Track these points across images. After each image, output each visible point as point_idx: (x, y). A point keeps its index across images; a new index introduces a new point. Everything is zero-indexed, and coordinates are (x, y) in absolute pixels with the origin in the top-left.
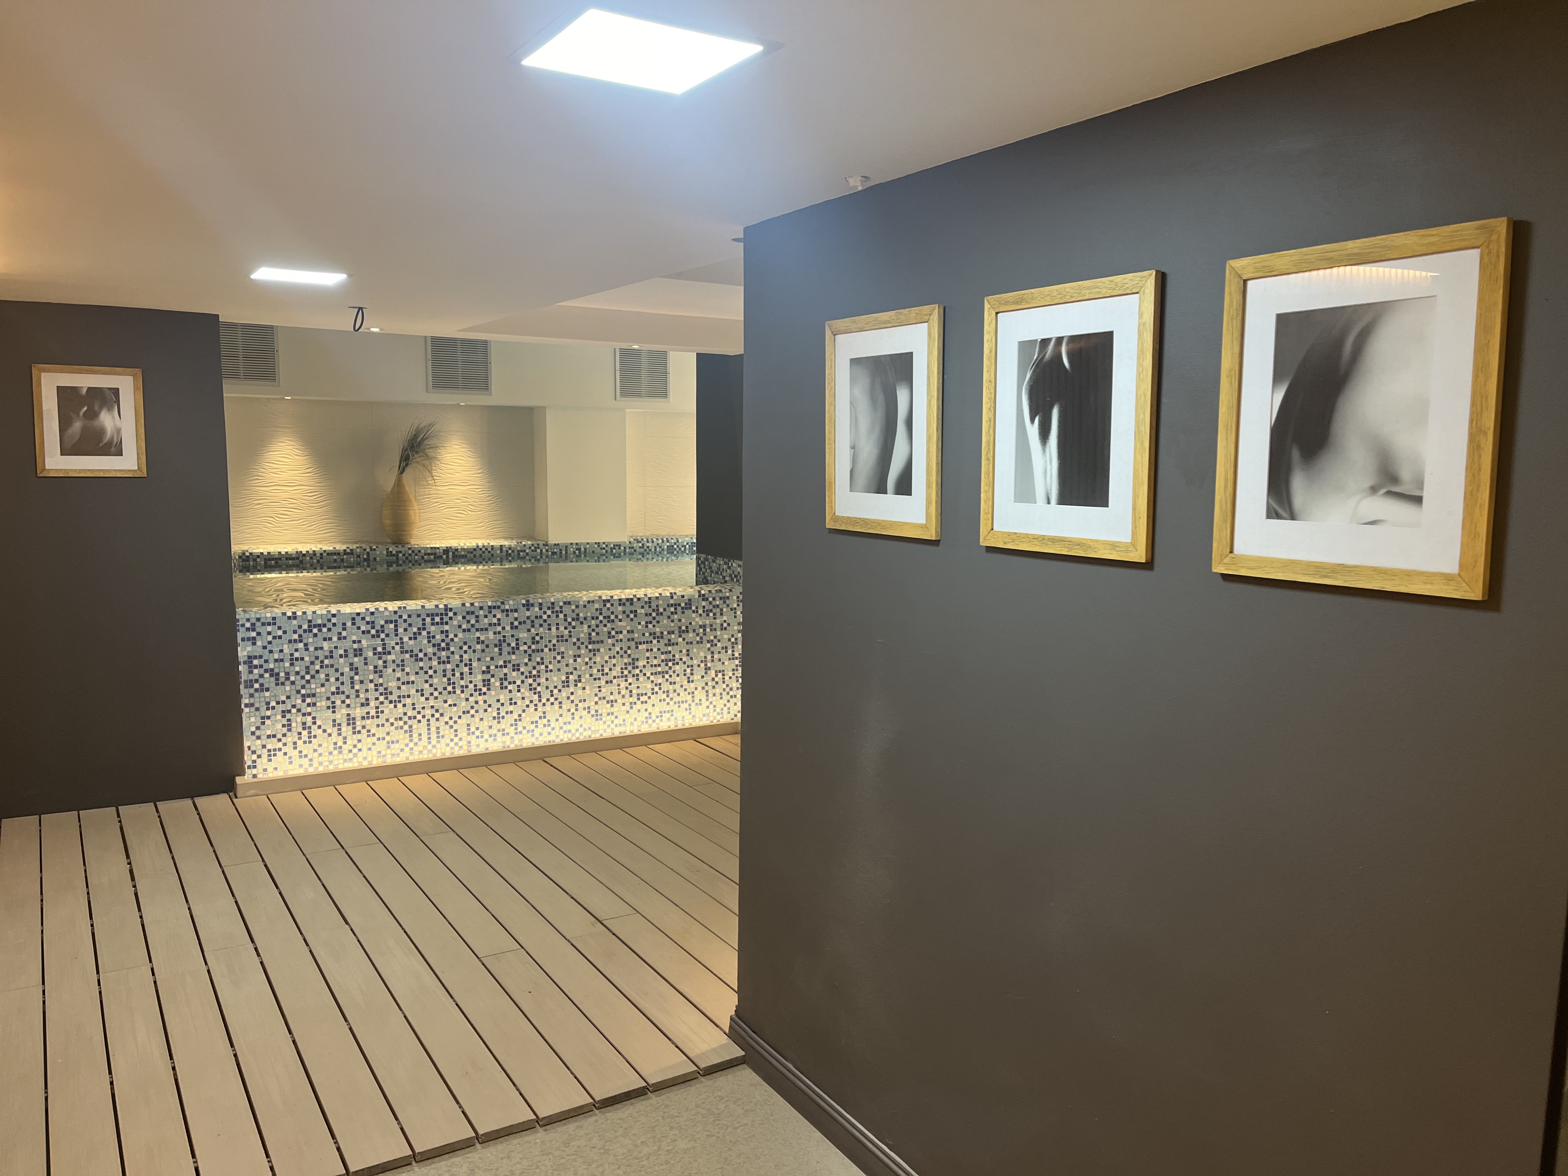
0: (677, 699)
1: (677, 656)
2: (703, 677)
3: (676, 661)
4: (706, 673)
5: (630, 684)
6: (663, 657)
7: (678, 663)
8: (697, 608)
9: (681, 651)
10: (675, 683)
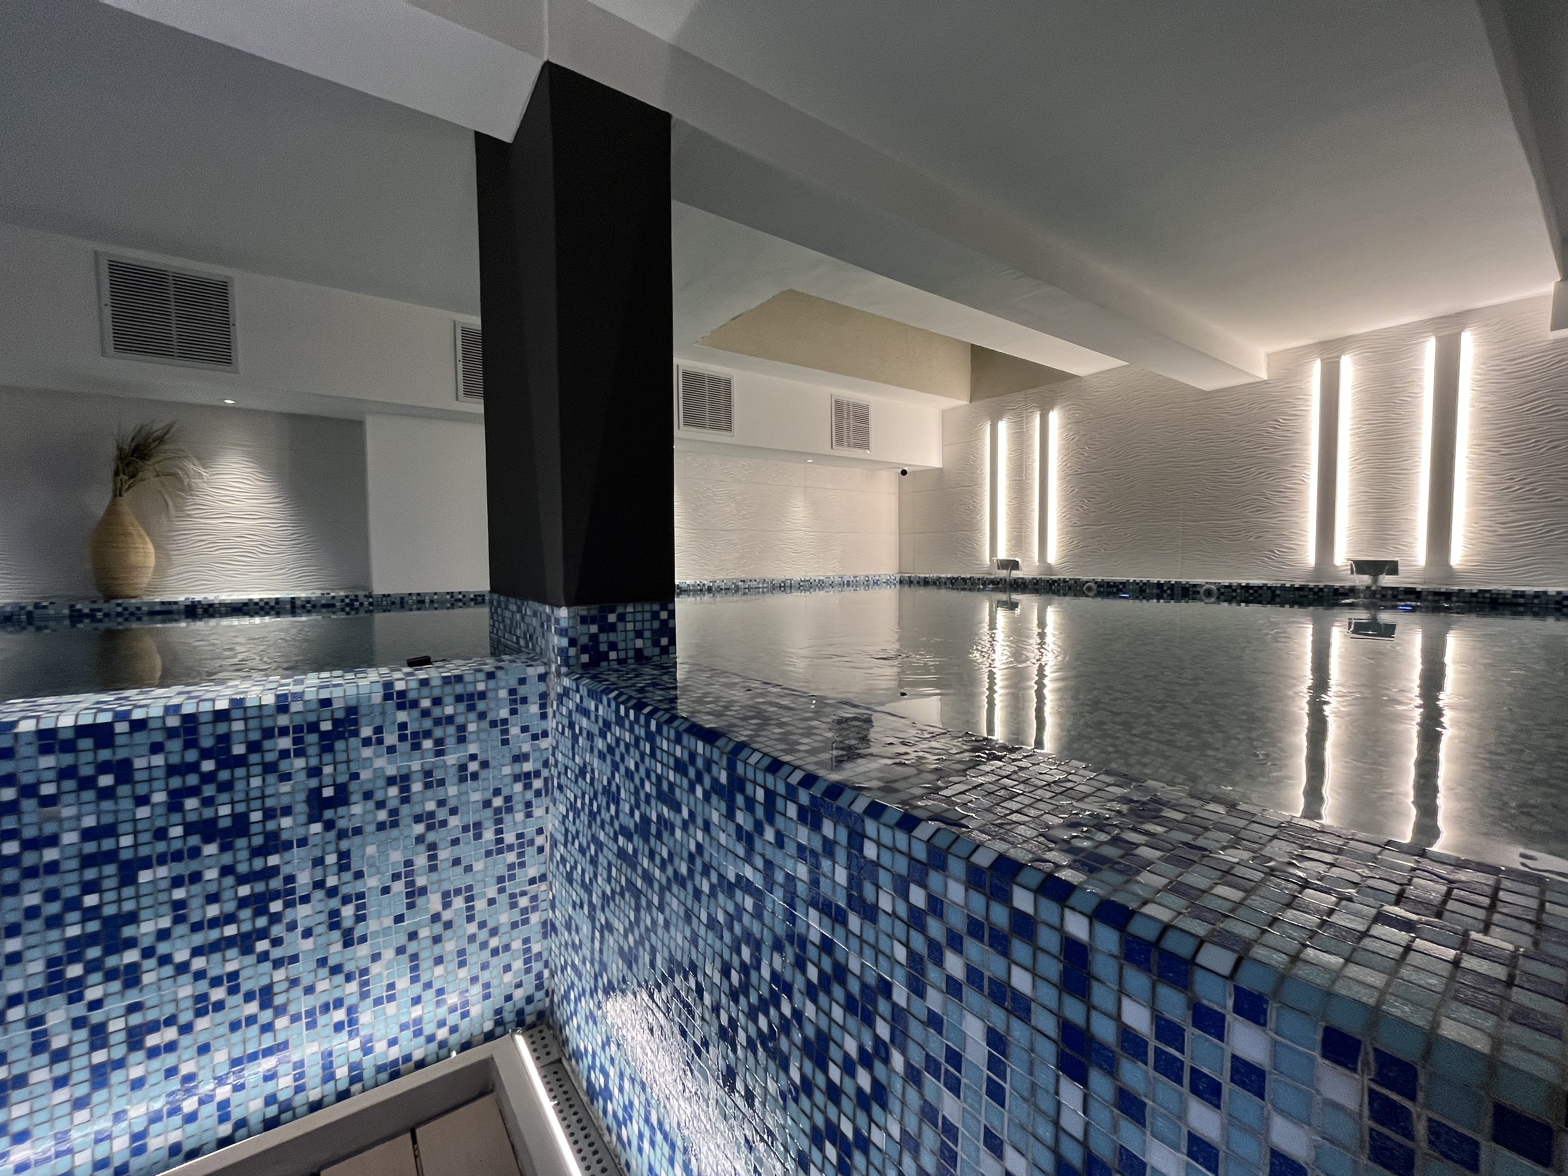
0: (302, 1003)
1: (304, 879)
2: (399, 919)
3: (301, 892)
4: (411, 906)
5: (95, 1005)
6: (244, 891)
7: (305, 899)
8: (378, 730)
9: (319, 862)
10: (294, 959)
